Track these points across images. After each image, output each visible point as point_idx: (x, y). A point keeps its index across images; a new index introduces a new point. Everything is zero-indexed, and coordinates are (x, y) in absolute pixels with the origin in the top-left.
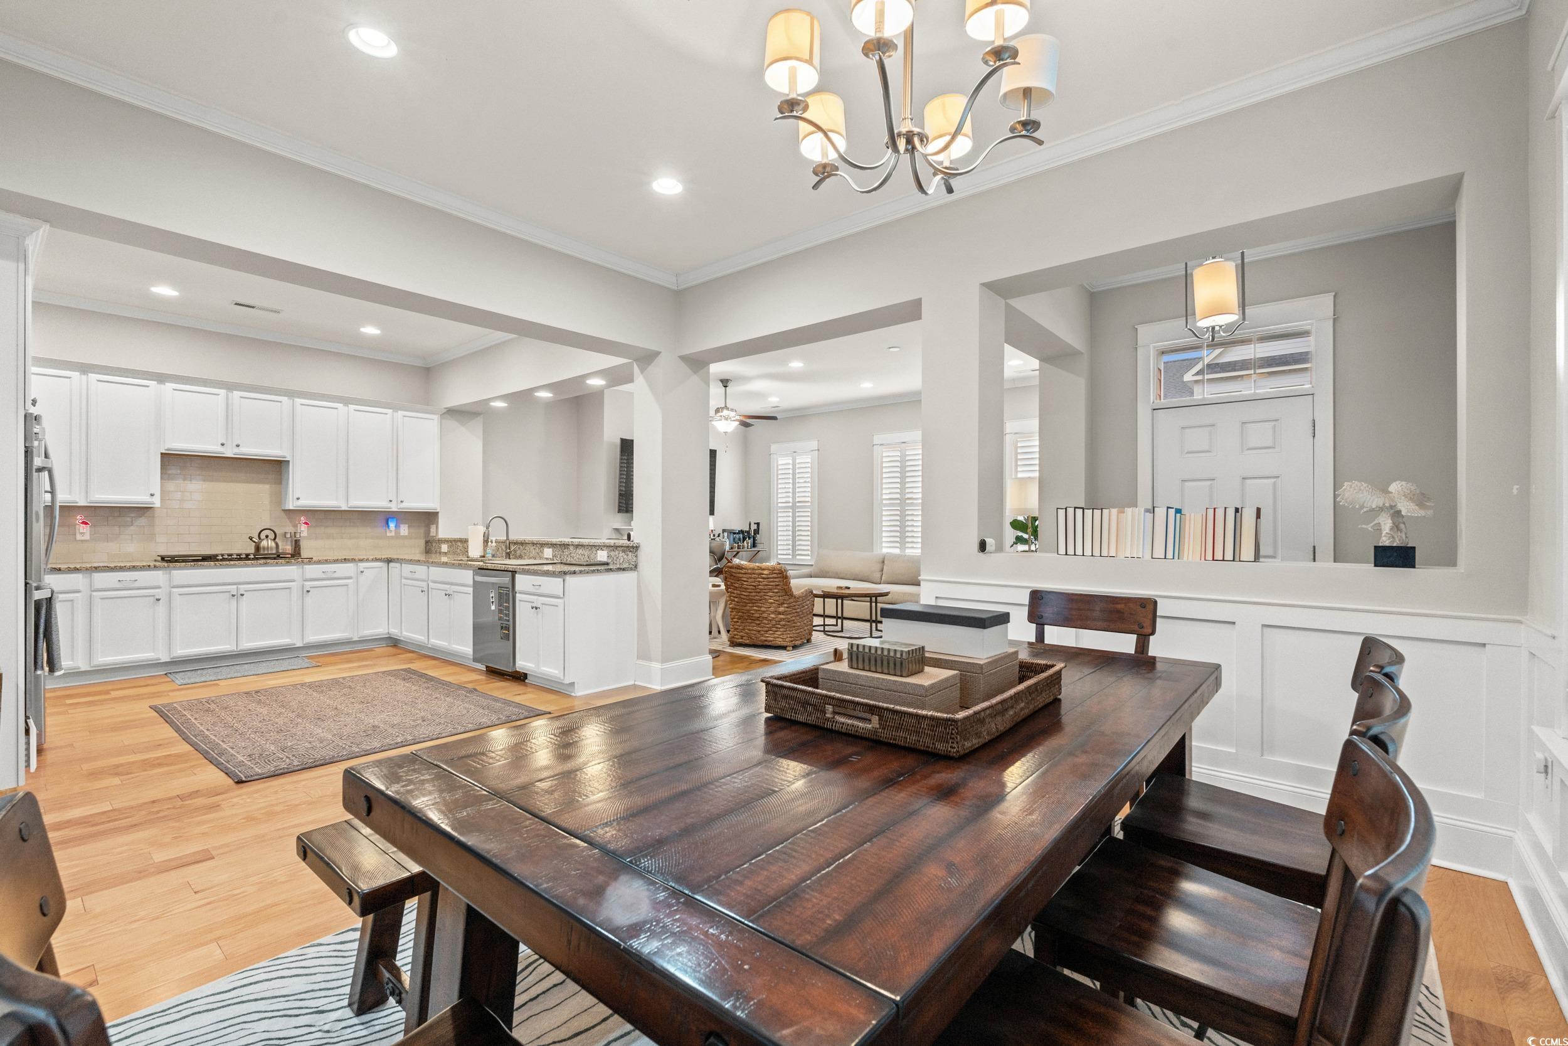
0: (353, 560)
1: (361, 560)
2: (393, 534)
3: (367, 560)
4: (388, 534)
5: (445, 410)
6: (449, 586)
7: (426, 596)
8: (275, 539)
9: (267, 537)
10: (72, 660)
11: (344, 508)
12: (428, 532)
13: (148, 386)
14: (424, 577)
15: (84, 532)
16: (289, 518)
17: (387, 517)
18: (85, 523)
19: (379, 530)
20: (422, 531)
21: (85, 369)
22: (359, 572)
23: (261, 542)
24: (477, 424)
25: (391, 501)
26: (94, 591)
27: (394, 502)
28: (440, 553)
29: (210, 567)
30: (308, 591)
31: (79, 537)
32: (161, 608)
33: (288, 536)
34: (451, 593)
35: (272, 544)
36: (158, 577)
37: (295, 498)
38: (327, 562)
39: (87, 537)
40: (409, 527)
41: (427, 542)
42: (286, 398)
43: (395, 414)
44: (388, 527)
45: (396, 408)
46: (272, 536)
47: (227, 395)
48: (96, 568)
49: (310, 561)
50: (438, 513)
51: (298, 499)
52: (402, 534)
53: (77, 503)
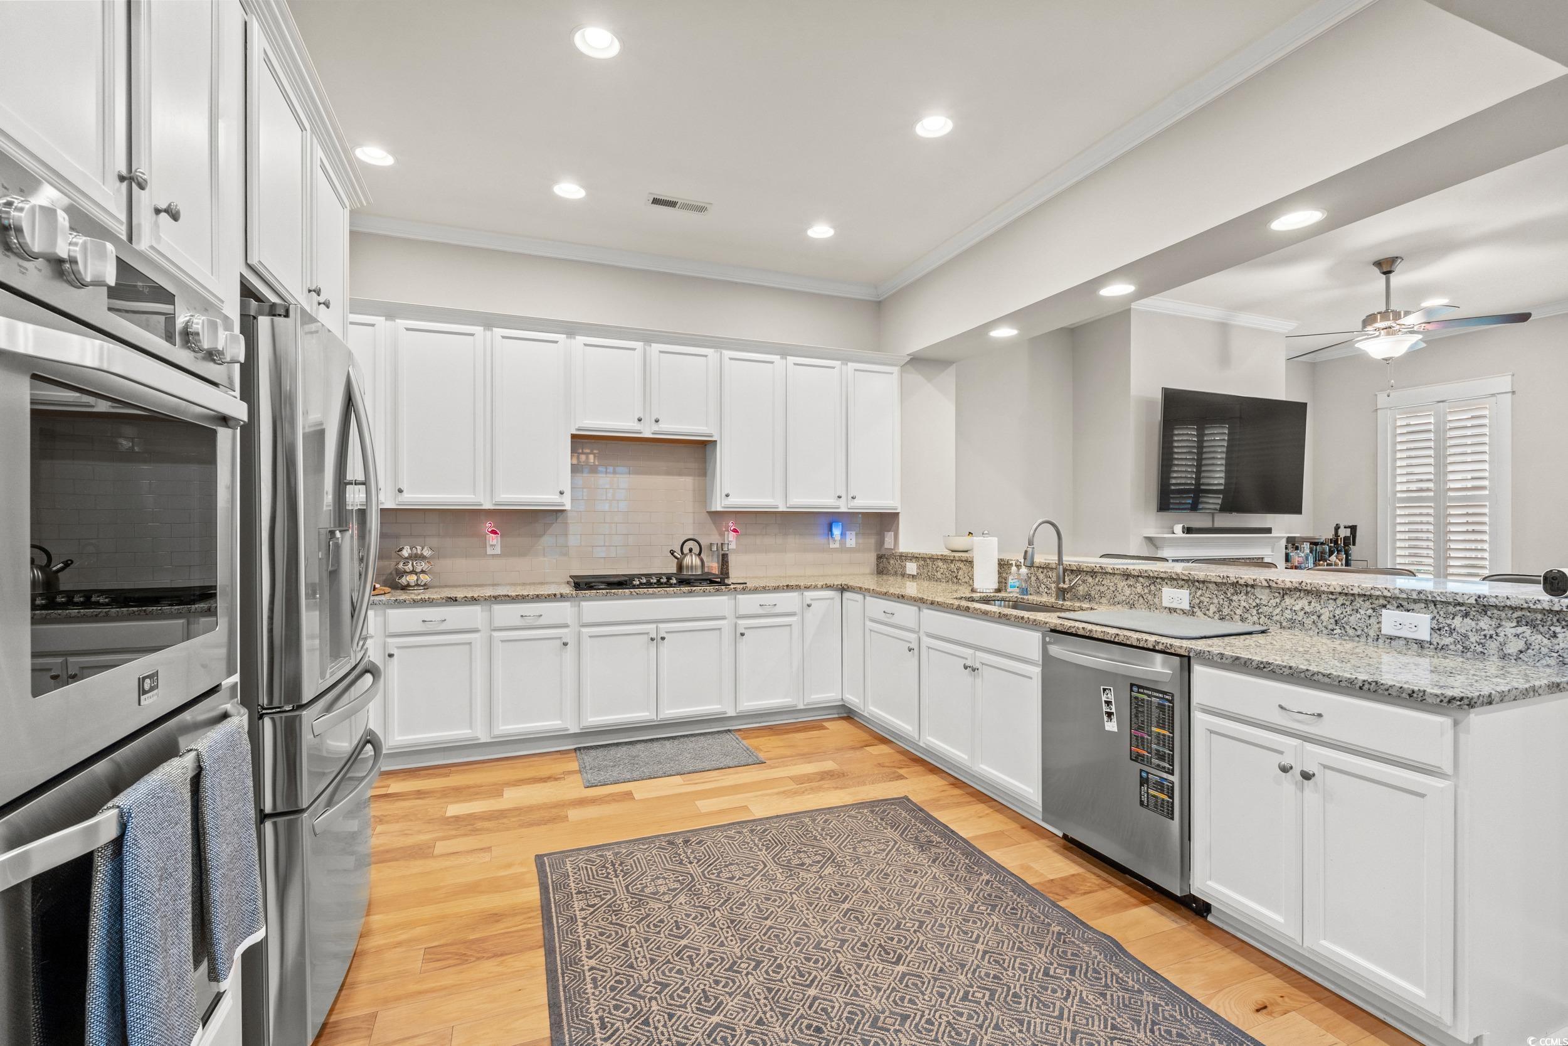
0: (797, 588)
1: (807, 588)
2: (837, 545)
3: (816, 588)
4: (832, 546)
5: (908, 359)
6: (971, 651)
7: (916, 657)
8: (700, 554)
9: (691, 550)
10: (471, 728)
11: (782, 508)
12: (881, 543)
13: (556, 342)
14: (912, 624)
15: (494, 543)
16: (714, 523)
17: (829, 520)
18: (494, 532)
19: (821, 540)
20: (872, 541)
21: (489, 321)
22: (805, 605)
23: (684, 558)
24: (948, 378)
25: (840, 497)
26: (494, 630)
27: (844, 498)
28: (903, 575)
29: (624, 598)
30: (742, 634)
31: (489, 551)
32: (570, 653)
33: (714, 548)
34: (977, 665)
35: (696, 561)
36: (563, 611)
37: (724, 495)
38: (765, 590)
39: (498, 551)
40: (856, 534)
41: (880, 557)
42: (712, 350)
43: (844, 367)
44: (832, 535)
45: (845, 360)
46: (696, 550)
47: (645, 349)
48: (495, 597)
49: (745, 589)
50: (898, 513)
51: (727, 496)
52: (848, 545)
53: (481, 505)
